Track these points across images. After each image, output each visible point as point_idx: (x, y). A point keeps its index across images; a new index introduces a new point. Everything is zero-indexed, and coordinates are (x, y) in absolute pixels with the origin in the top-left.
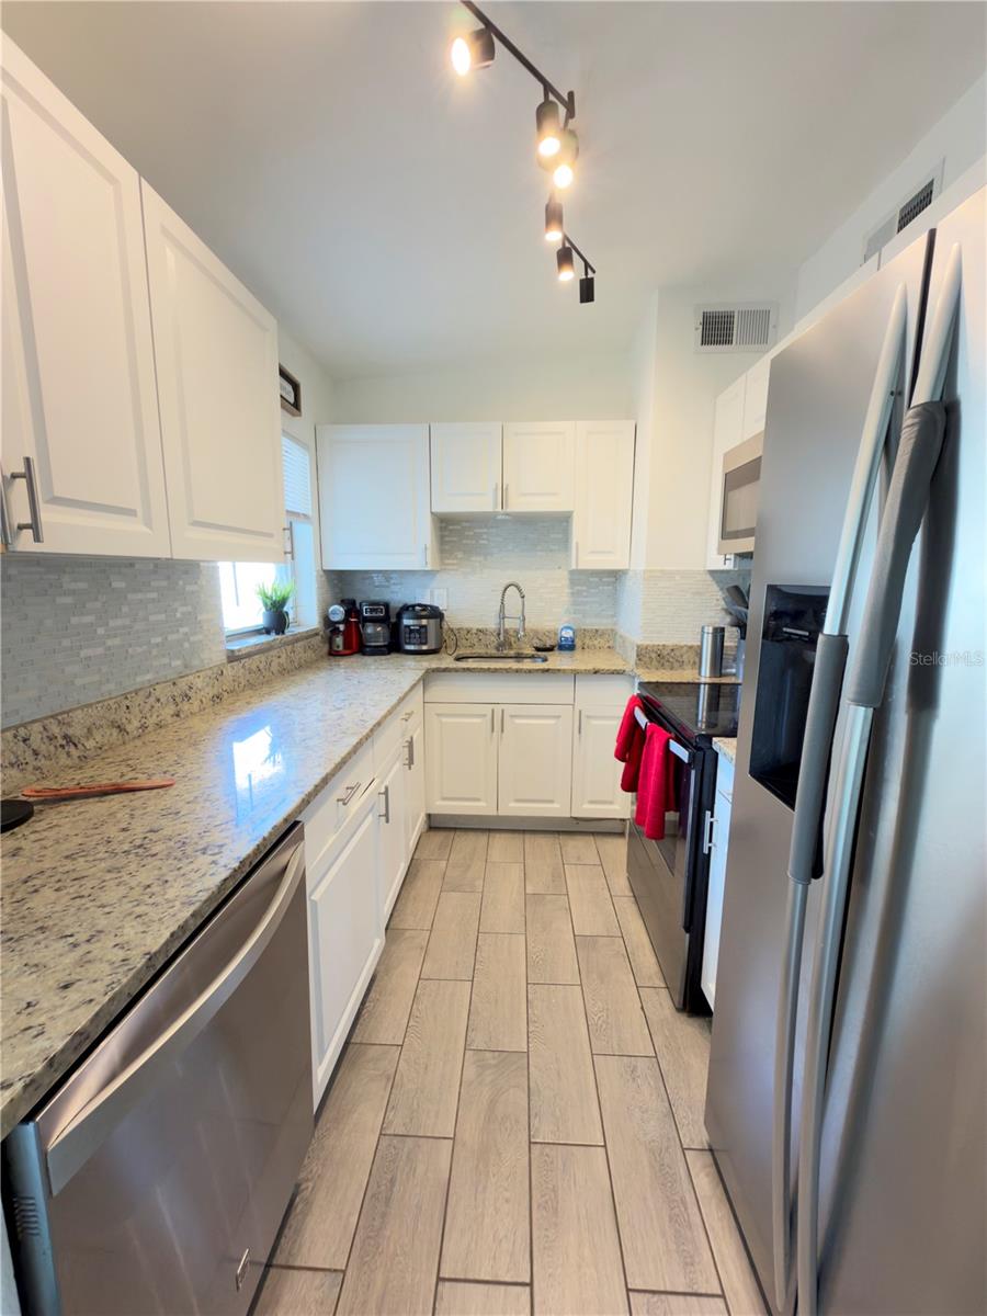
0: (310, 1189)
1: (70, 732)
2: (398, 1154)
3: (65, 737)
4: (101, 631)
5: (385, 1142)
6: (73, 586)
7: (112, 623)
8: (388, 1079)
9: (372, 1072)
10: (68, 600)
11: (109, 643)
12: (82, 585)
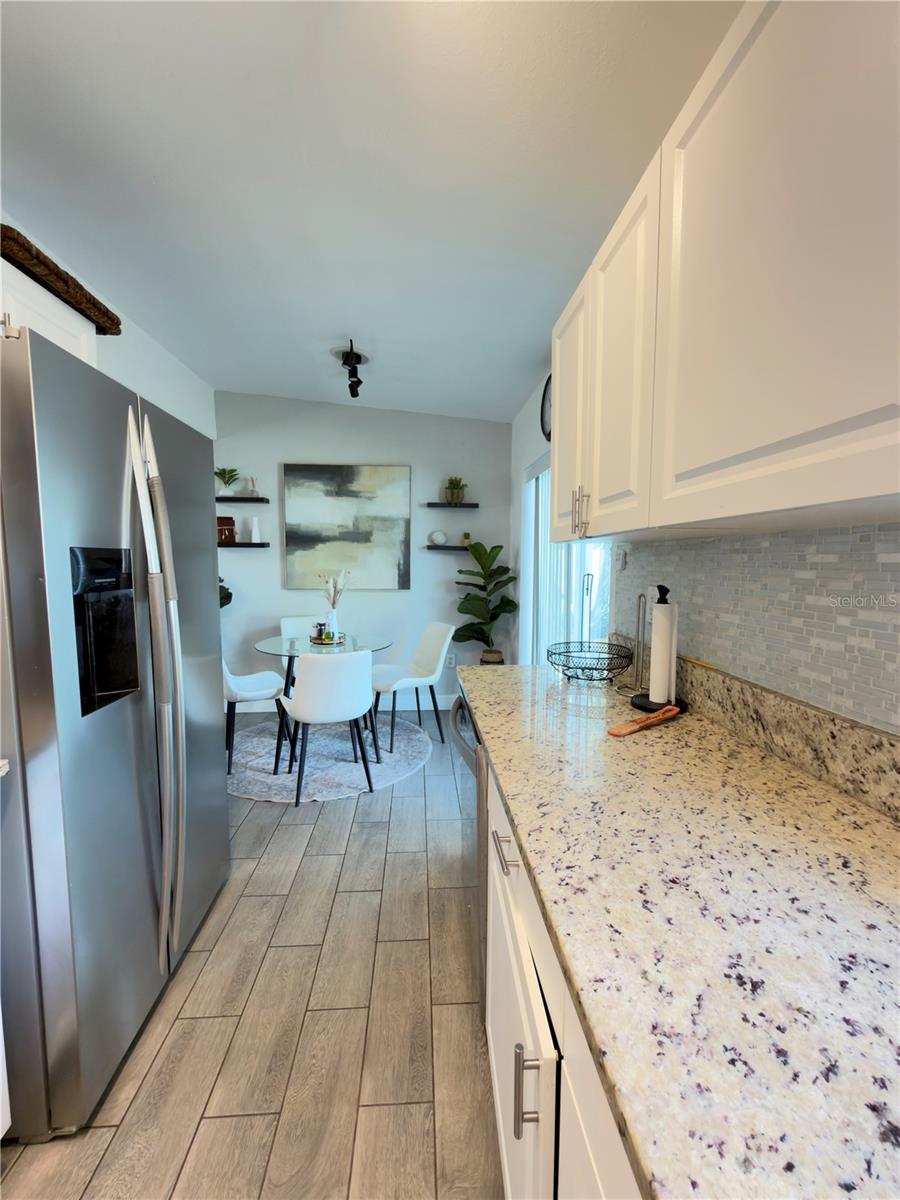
0: (479, 1047)
1: (761, 710)
2: (412, 1084)
3: (756, 712)
4: (843, 621)
5: (427, 1097)
6: (818, 559)
7: (862, 615)
8: (443, 1176)
9: (467, 1185)
10: (810, 575)
11: (853, 641)
12: (832, 558)
